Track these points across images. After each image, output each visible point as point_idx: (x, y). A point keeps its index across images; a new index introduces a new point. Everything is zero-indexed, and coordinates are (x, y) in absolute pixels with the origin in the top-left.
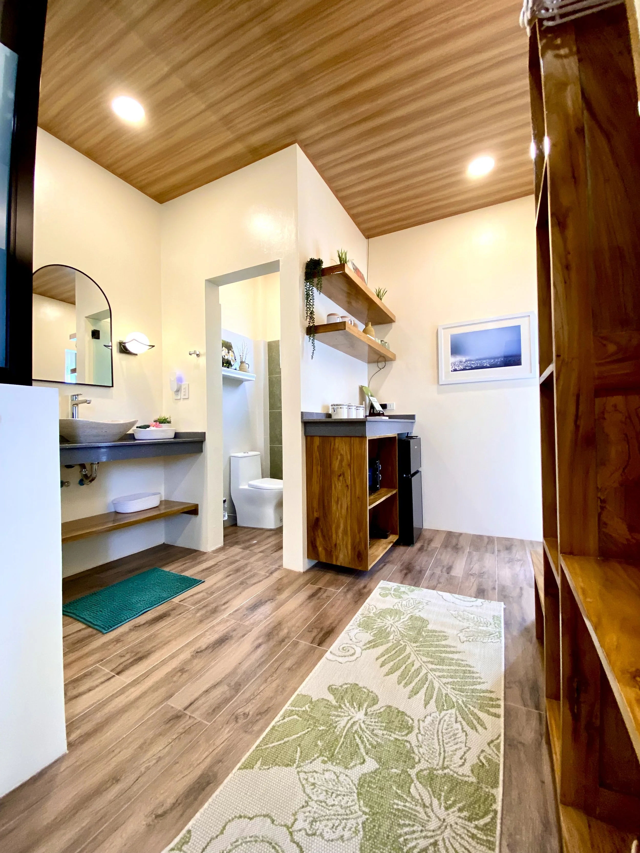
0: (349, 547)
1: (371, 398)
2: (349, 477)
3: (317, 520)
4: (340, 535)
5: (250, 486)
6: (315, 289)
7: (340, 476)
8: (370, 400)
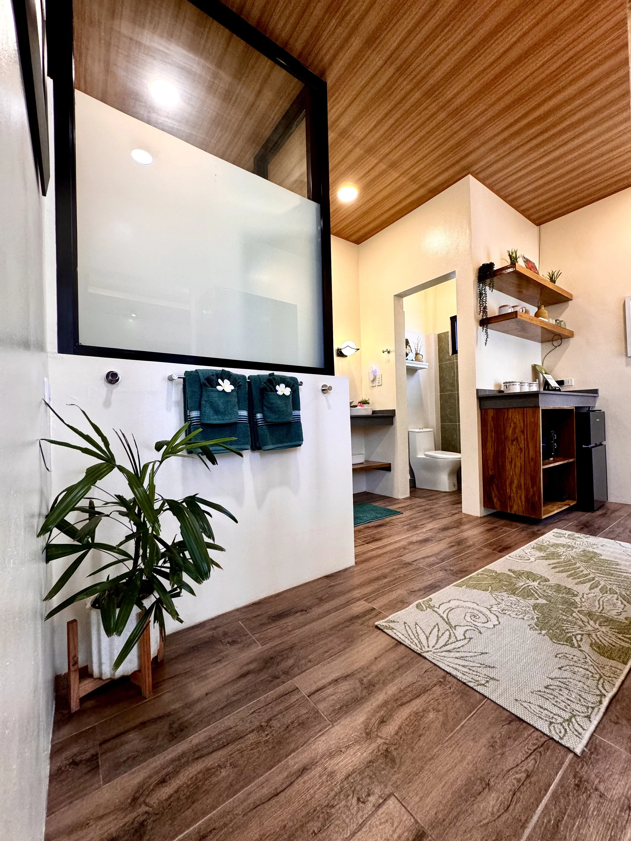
0: (523, 499)
1: (545, 375)
2: (523, 442)
3: (492, 476)
4: (514, 490)
5: (425, 455)
6: (487, 288)
7: (514, 440)
8: (544, 377)
